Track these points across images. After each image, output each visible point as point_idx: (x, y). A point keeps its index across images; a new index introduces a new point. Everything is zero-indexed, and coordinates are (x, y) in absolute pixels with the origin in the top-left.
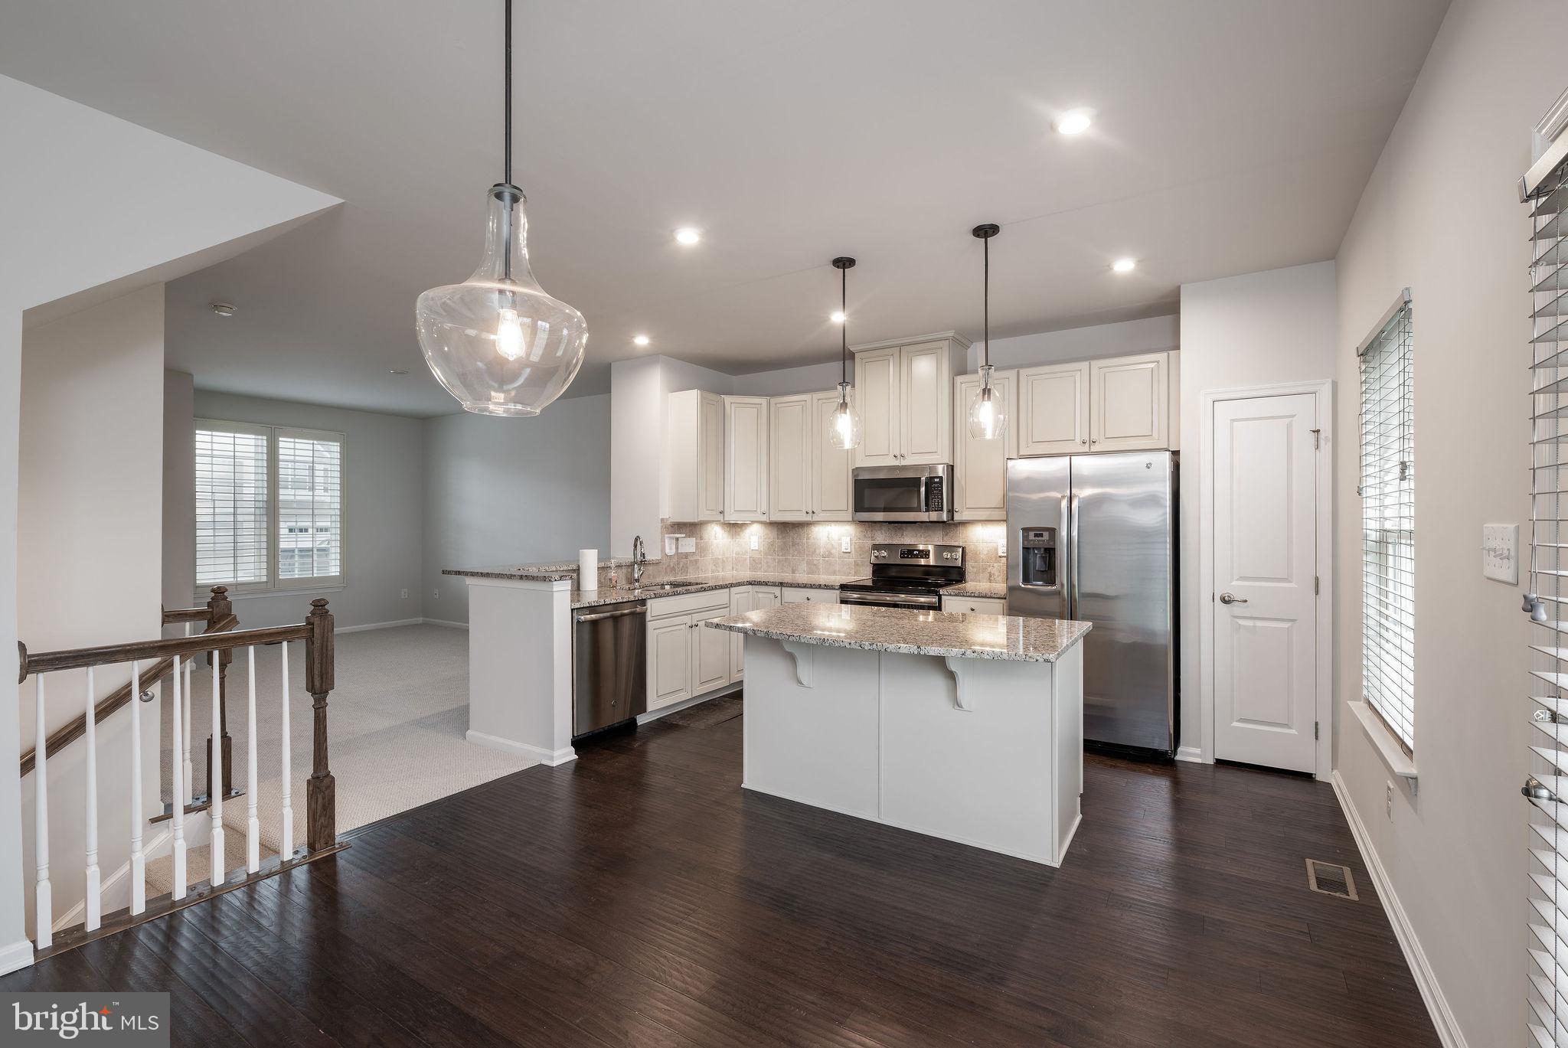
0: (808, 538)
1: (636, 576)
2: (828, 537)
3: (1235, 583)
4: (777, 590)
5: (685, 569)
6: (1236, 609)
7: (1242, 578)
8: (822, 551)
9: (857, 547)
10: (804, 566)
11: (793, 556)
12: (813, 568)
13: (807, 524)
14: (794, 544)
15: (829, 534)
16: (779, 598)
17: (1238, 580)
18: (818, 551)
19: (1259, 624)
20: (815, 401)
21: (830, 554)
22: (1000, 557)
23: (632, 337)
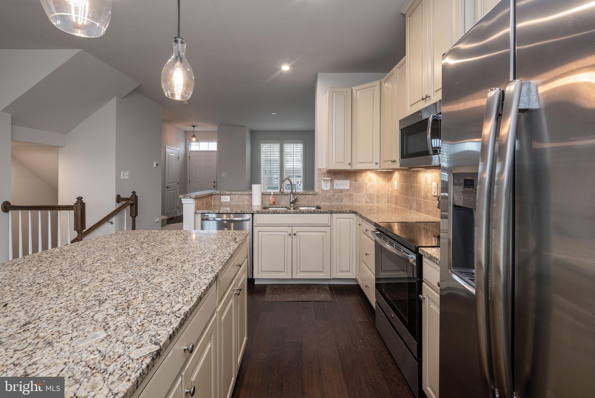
0: (417, 182)
5: (340, 199)
10: (415, 205)
11: (410, 196)
12: (418, 206)
14: (411, 187)
15: (426, 180)
18: (421, 193)
21: (427, 197)
23: (280, 66)
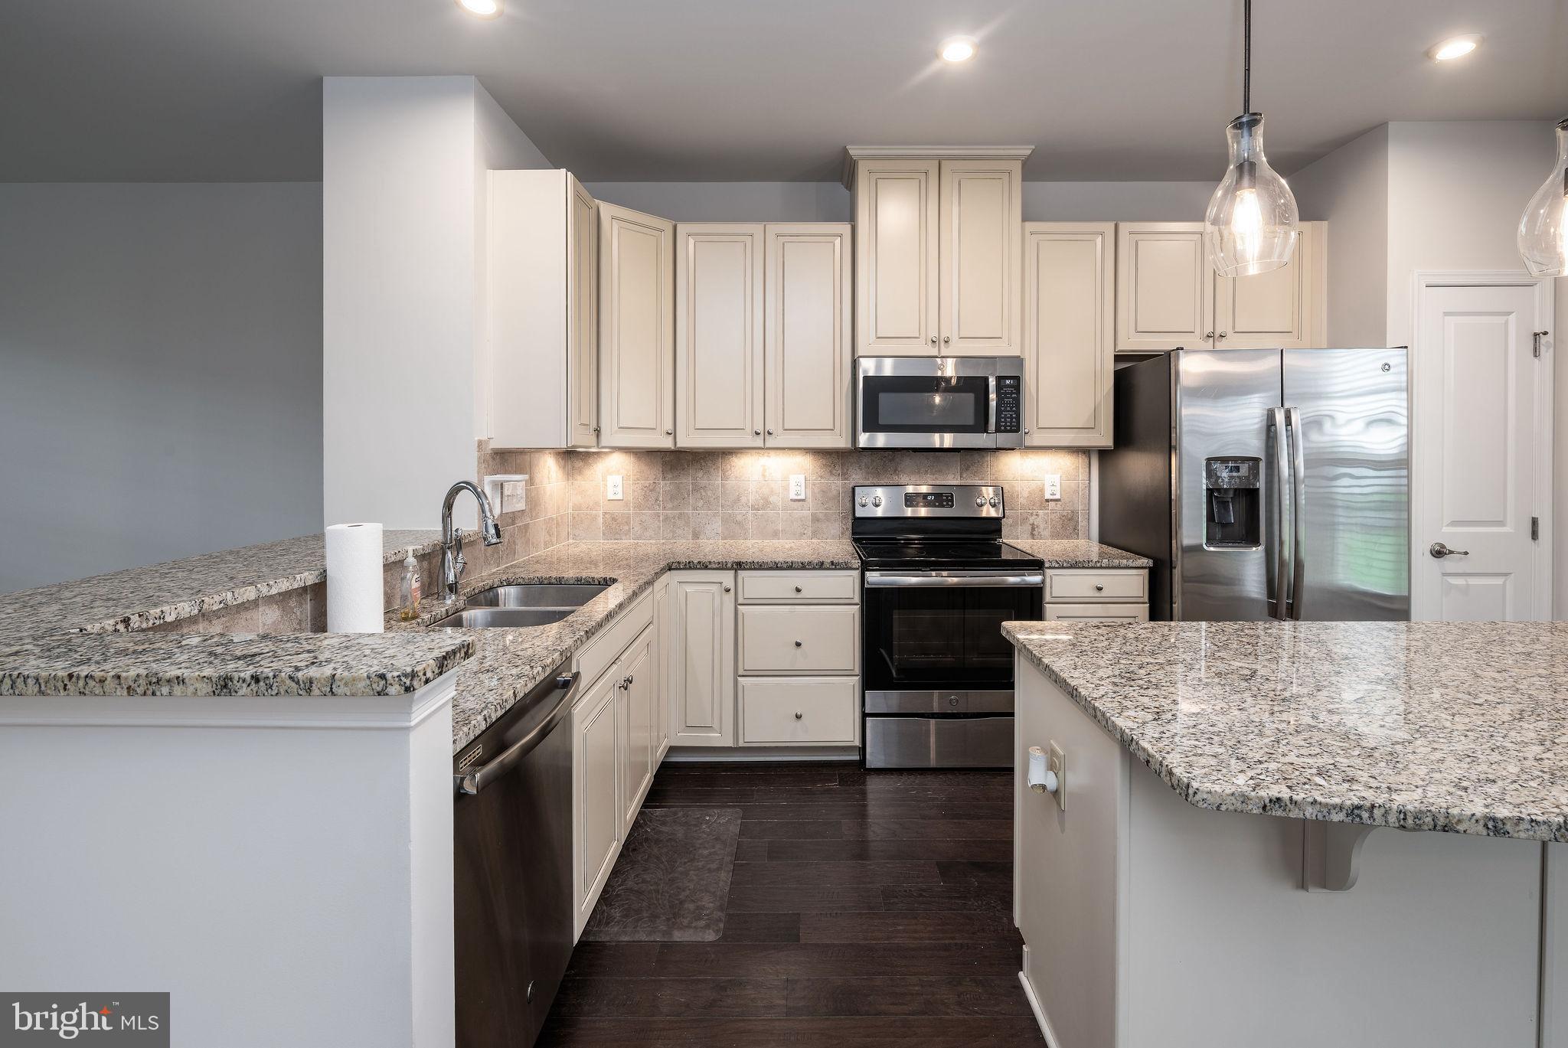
0: (725, 478)
1: (451, 578)
2: (764, 475)
3: (1445, 529)
4: (727, 578)
5: (511, 547)
6: (1448, 564)
7: (1454, 523)
8: (752, 498)
9: (816, 491)
10: (717, 525)
11: (695, 509)
12: (733, 527)
13: (724, 453)
14: (696, 489)
15: (764, 470)
16: (732, 591)
17: (1448, 525)
18: (743, 499)
19: (1473, 581)
20: (770, 237)
21: (766, 504)
22: (1047, 501)
